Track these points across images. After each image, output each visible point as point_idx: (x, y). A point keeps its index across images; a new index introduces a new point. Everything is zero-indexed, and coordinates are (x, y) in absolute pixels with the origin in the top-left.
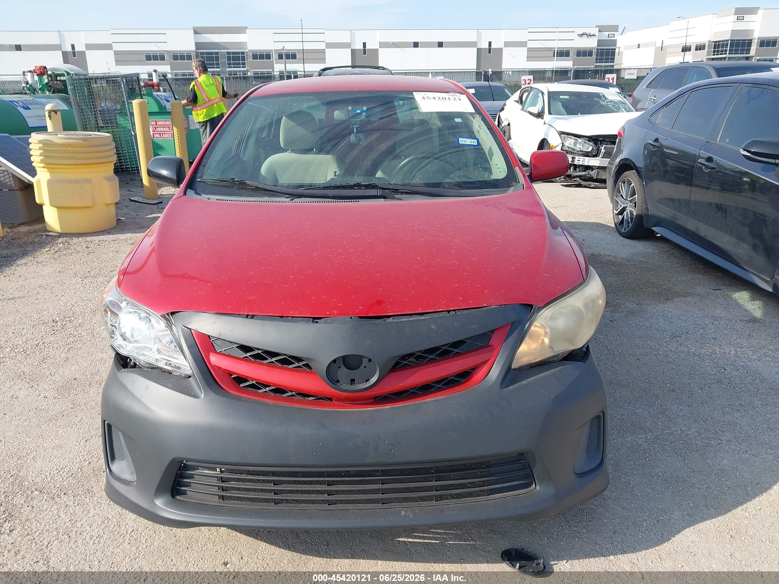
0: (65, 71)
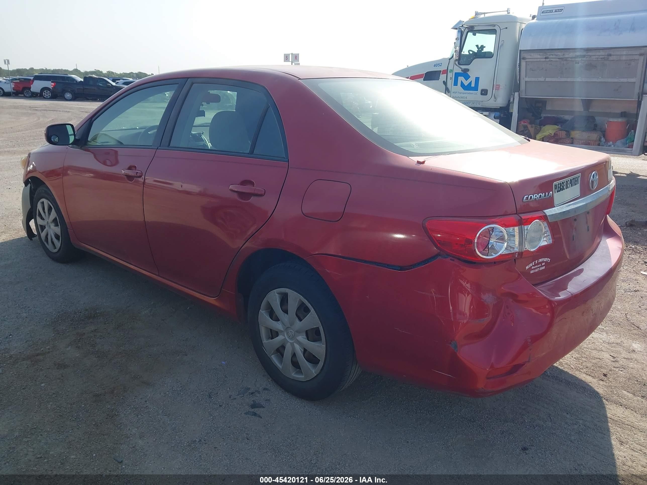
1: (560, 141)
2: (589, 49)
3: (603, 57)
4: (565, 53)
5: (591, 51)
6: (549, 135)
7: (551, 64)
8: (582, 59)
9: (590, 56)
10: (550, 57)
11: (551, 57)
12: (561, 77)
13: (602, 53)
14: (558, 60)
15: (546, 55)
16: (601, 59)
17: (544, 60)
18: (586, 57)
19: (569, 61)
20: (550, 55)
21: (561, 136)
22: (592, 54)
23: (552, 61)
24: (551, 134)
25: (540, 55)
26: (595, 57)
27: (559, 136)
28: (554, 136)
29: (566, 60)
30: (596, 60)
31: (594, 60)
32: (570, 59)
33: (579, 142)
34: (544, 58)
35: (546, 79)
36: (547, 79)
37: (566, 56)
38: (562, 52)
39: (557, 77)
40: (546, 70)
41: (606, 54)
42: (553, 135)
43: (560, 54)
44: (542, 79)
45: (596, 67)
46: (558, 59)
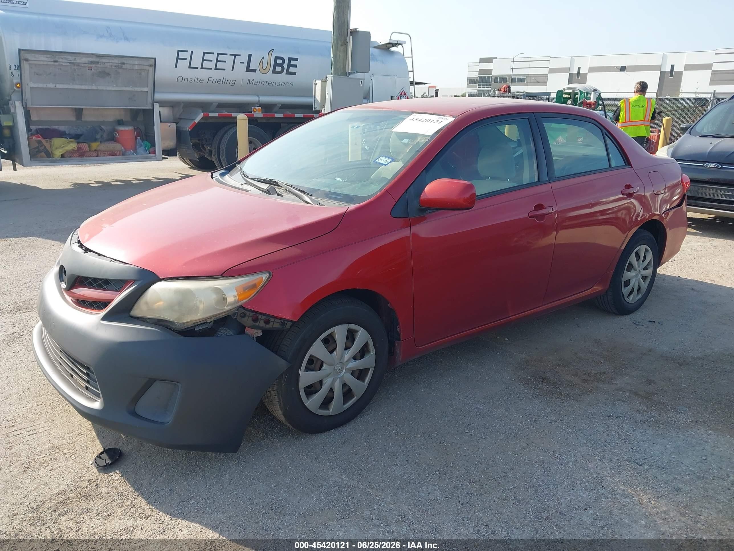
0: (579, 90)
1: (85, 155)
2: (101, 55)
3: (117, 64)
4: (76, 57)
5: (103, 57)
6: (73, 149)
7: (60, 69)
8: (96, 65)
9: (104, 63)
10: (59, 60)
11: (61, 60)
12: (73, 84)
13: (116, 61)
14: (69, 65)
15: (54, 58)
16: (115, 66)
17: (53, 63)
18: (100, 63)
19: (81, 66)
20: (59, 58)
21: (86, 149)
22: (106, 61)
23: (62, 65)
24: (74, 148)
25: (47, 57)
26: (108, 64)
27: (84, 149)
28: (78, 150)
29: (78, 66)
30: (111, 67)
31: (108, 67)
32: (83, 64)
33: (105, 154)
34: (51, 61)
35: (56, 85)
36: (58, 86)
37: (78, 61)
38: (72, 56)
39: (69, 84)
40: (54, 75)
41: (120, 62)
42: (76, 149)
43: (71, 58)
44: (51, 85)
45: (110, 74)
46: (68, 63)
